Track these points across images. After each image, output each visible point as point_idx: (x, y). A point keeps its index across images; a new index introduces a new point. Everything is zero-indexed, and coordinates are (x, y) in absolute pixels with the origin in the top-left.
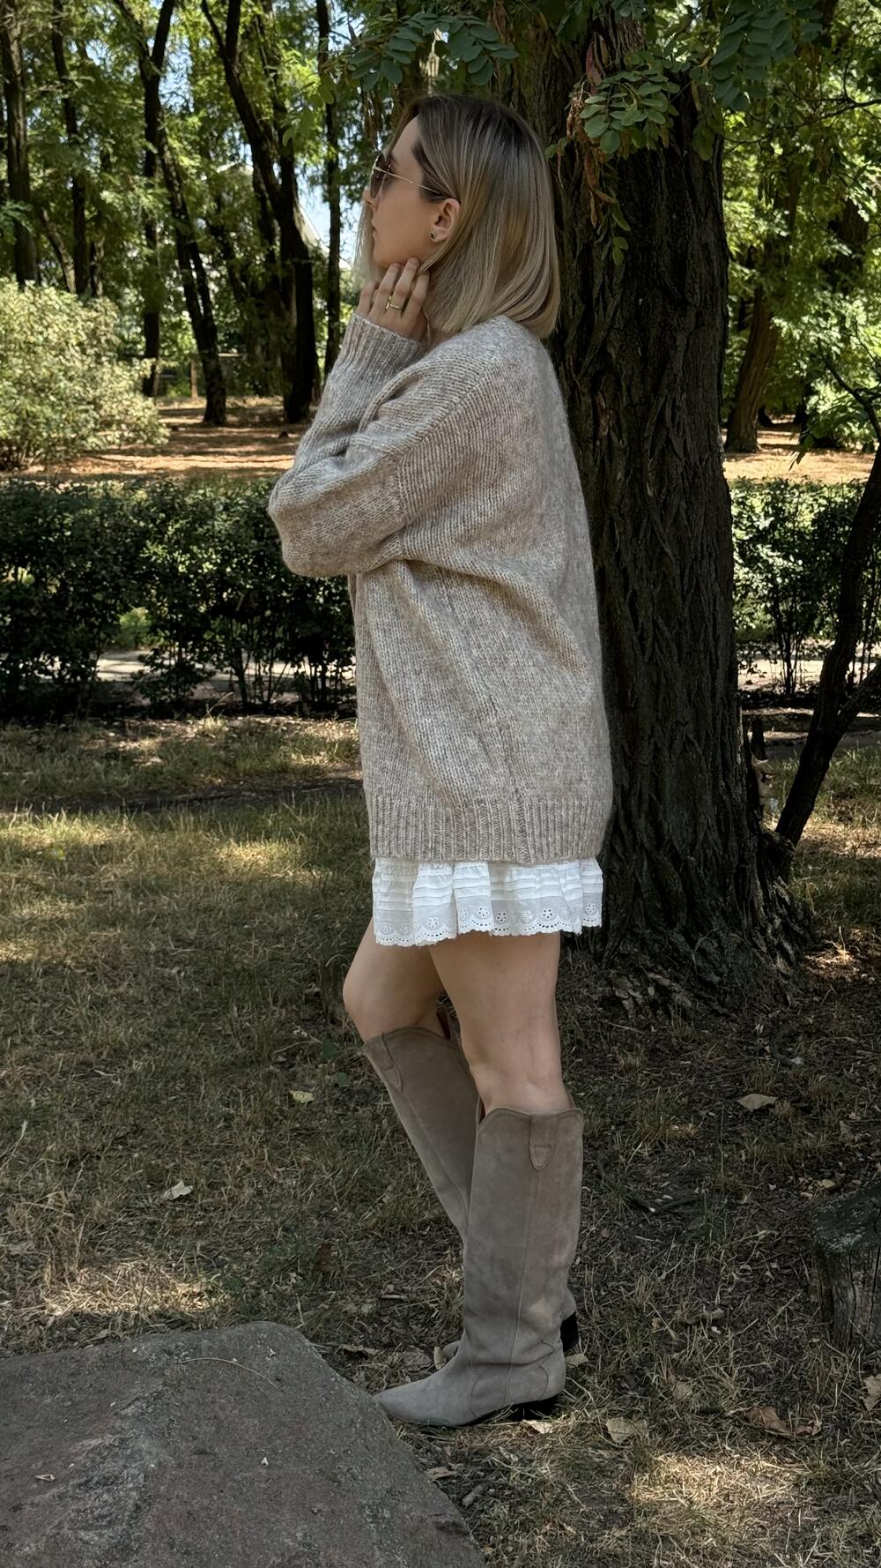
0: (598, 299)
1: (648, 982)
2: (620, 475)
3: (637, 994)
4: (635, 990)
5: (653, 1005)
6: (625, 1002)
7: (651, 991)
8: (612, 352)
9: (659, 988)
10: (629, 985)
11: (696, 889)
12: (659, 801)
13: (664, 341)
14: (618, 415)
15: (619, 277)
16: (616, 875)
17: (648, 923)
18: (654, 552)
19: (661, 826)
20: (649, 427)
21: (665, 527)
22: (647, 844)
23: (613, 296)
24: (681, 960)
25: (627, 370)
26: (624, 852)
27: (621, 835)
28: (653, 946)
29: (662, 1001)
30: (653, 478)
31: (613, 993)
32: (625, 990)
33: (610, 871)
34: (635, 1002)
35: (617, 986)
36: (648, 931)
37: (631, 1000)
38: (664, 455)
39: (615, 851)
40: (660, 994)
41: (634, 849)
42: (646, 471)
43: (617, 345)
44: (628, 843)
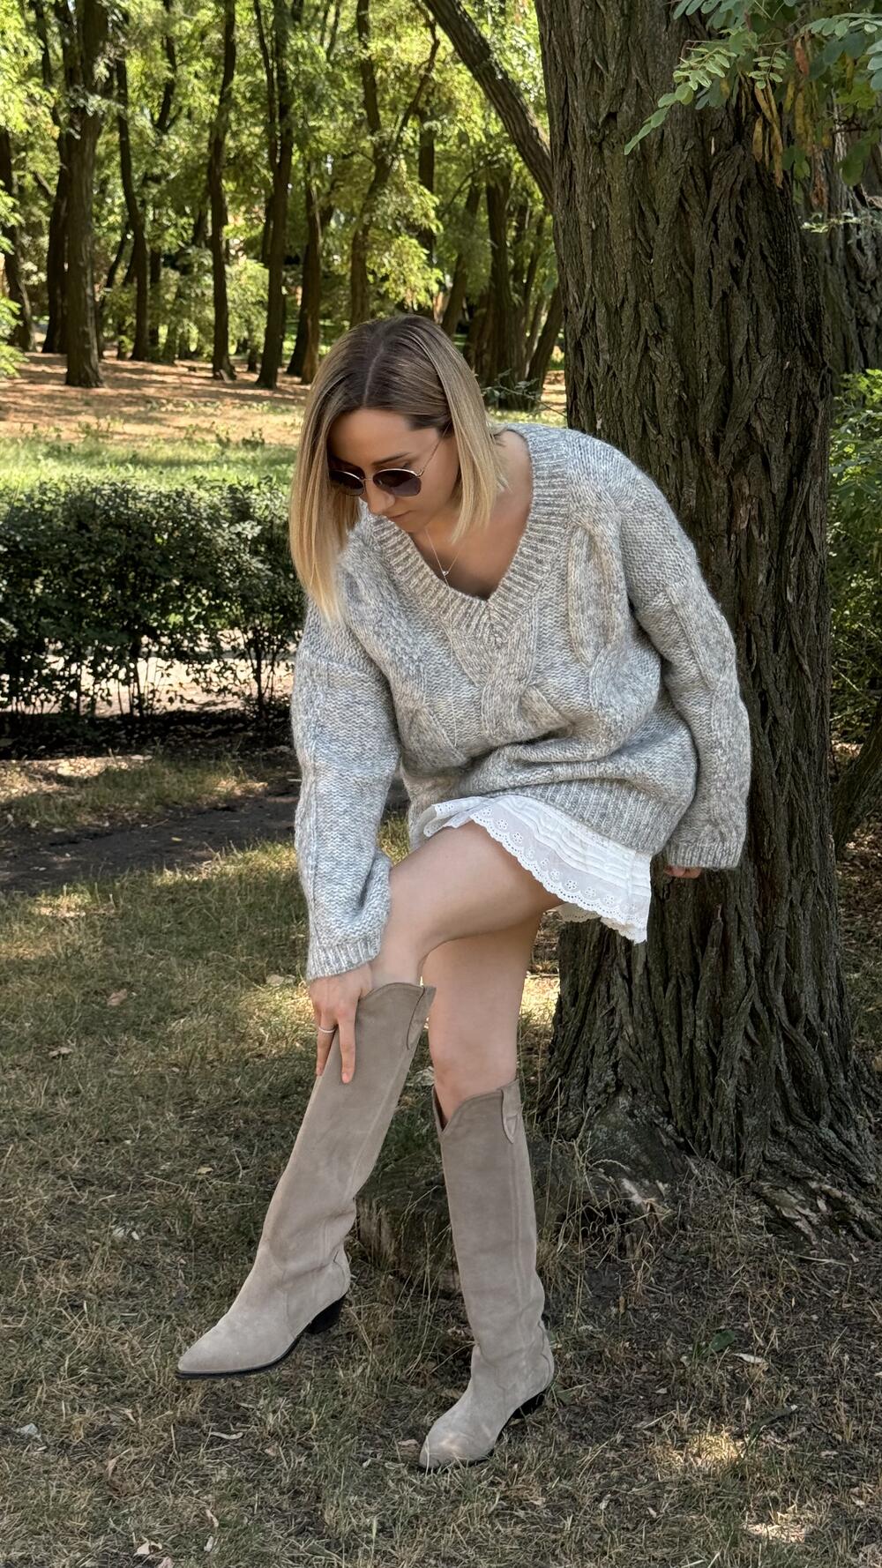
0: (741, 359)
1: (813, 1194)
2: (761, 578)
3: (807, 1212)
4: (804, 1207)
5: (833, 1223)
6: (798, 1223)
7: (822, 1204)
8: (757, 425)
9: (830, 1199)
10: (795, 1201)
11: (832, 1069)
12: (793, 968)
13: (804, 413)
14: (760, 503)
15: (768, 335)
16: (747, 1063)
17: (790, 1117)
18: (790, 669)
19: (796, 998)
20: (795, 518)
21: (804, 639)
22: (786, 1023)
23: (762, 357)
24: (835, 1160)
25: (777, 449)
26: (756, 1034)
27: (754, 1014)
28: (803, 1147)
29: (840, 1217)
30: (794, 580)
31: (778, 1213)
32: (792, 1208)
33: (741, 1058)
34: (810, 1222)
35: (779, 1204)
36: (791, 1128)
37: (804, 1220)
38: (802, 552)
39: (746, 1033)
40: (834, 1209)
41: (772, 1030)
42: (788, 570)
43: (767, 419)
44: (766, 1023)
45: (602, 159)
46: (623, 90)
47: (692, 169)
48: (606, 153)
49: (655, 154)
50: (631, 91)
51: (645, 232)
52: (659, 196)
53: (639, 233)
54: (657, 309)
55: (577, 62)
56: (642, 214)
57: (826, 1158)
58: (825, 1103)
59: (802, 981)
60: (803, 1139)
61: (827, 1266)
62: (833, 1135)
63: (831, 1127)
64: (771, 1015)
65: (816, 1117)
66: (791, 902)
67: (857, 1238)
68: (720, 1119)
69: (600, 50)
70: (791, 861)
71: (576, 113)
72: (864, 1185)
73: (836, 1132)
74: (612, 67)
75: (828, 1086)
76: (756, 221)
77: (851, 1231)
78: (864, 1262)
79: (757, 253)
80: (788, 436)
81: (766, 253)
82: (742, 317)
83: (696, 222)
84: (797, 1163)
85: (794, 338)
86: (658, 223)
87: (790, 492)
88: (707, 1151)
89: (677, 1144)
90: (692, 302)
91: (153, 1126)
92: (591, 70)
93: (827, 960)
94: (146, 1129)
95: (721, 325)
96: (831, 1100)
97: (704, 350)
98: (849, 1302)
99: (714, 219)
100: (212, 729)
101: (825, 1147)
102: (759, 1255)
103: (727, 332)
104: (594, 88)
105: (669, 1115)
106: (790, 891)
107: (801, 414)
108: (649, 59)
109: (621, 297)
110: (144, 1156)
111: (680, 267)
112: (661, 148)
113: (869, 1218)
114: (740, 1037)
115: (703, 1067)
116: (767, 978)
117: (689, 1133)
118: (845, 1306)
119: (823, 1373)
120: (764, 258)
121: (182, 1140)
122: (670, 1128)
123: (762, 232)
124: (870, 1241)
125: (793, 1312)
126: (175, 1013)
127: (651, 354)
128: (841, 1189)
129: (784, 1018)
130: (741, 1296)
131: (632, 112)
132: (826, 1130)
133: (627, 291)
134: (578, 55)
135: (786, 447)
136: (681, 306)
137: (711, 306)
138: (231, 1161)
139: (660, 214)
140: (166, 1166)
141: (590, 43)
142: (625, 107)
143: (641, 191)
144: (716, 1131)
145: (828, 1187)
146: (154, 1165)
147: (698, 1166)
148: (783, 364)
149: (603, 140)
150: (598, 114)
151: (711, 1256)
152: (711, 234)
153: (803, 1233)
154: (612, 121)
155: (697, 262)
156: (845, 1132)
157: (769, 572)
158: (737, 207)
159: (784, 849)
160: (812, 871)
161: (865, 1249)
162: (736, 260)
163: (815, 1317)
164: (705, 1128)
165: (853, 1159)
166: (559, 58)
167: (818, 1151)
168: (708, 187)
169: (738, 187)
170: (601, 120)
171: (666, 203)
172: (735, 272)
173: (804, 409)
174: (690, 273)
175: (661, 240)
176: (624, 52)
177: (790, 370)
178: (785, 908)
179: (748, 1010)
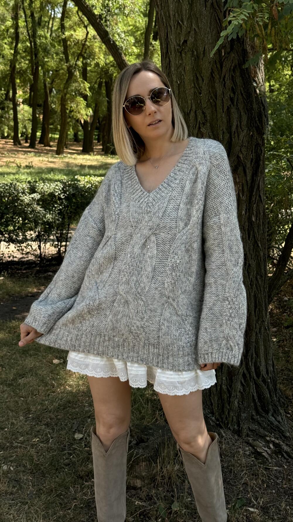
0: (235, 131)
1: (268, 442)
3: (266, 449)
4: (265, 447)
5: (275, 452)
6: (263, 454)
7: (271, 446)
8: (241, 156)
9: (275, 444)
10: (261, 445)
11: (272, 394)
12: (257, 356)
13: (257, 151)
14: (243, 185)
15: (244, 122)
16: (242, 393)
17: (258, 413)
18: (254, 246)
19: (259, 368)
20: (255, 190)
21: (259, 235)
22: (255, 378)
23: (242, 131)
24: (274, 428)
25: (248, 165)
26: (245, 382)
27: (244, 375)
28: (263, 424)
29: (278, 451)
30: (255, 213)
31: (256, 450)
32: (261, 448)
33: (240, 391)
34: (268, 453)
35: (256, 446)
36: (258, 417)
37: (266, 452)
38: (257, 202)
39: (241, 382)
40: (276, 448)
41: (250, 380)
42: (253, 210)
43: (245, 153)
44: (248, 378)
45: (182, 57)
46: (189, 32)
47: (215, 61)
48: (183, 55)
49: (202, 56)
50: (193, 32)
51: (198, 84)
52: (203, 71)
53: (196, 85)
54: (203, 113)
55: (172, 22)
56: (197, 78)
57: (271, 428)
58: (270, 407)
59: (260, 361)
60: (263, 421)
61: (276, 470)
62: (274, 419)
63: (273, 416)
64: (250, 375)
65: (267, 412)
66: (256, 332)
67: (285, 458)
68: (232, 414)
69: (180, 17)
70: (256, 317)
71: (171, 41)
72: (285, 437)
73: (274, 417)
74: (185, 23)
75: (271, 400)
76: (239, 80)
77: (283, 456)
78: (289, 468)
79: (239, 92)
80: (252, 159)
81: (243, 92)
82: (235, 116)
83: (217, 81)
84: (262, 430)
85: (253, 124)
86: (203, 81)
87: (253, 181)
88: (227, 427)
89: (216, 424)
90: (216, 110)
91: (15, 422)
92: (177, 24)
93: (269, 353)
94: (13, 424)
95: (227, 119)
96: (272, 405)
97: (221, 128)
98: (286, 484)
99: (224, 80)
100: (24, 267)
101: (271, 423)
102: (250, 467)
103: (229, 121)
104: (178, 31)
105: (213, 413)
106: (256, 328)
107: (256, 152)
108: (199, 20)
109: (189, 109)
110: (13, 435)
111: (211, 97)
112: (204, 53)
113: (289, 450)
114: (239, 384)
115: (226, 395)
116: (248, 361)
117: (220, 420)
118: (285, 486)
119: (280, 514)
120: (242, 94)
121: (27, 428)
122: (213, 418)
123: (241, 85)
124: (290, 459)
125: (265, 489)
126: (20, 376)
127: (201, 130)
128: (278, 439)
129: (255, 376)
130: (246, 484)
131: (193, 40)
132: (271, 417)
133: (192, 106)
134: (172, 19)
135: (251, 164)
136: (212, 111)
137: (223, 112)
138: (46, 435)
139: (204, 78)
140: (21, 439)
141: (176, 14)
142: (190, 38)
143: (197, 69)
144: (231, 419)
145: (273, 439)
146: (17, 438)
147: (224, 432)
148: (250, 133)
149: (182, 50)
150: (180, 41)
151: (233, 468)
152: (223, 85)
153: (265, 457)
154: (185, 44)
155: (218, 96)
156: (277, 417)
157: (246, 210)
158: (232, 75)
159: (253, 312)
160: (263, 320)
161: (289, 462)
162: (232, 95)
163: (274, 491)
164: (226, 418)
165: (281, 428)
166: (164, 20)
167: (268, 425)
168: (221, 67)
169: (232, 68)
170: (181, 43)
171: (206, 74)
172: (232, 100)
173: (257, 150)
174: (215, 100)
175: (205, 88)
176: (190, 18)
177: (252, 136)
178: (254, 334)
179: (242, 373)
